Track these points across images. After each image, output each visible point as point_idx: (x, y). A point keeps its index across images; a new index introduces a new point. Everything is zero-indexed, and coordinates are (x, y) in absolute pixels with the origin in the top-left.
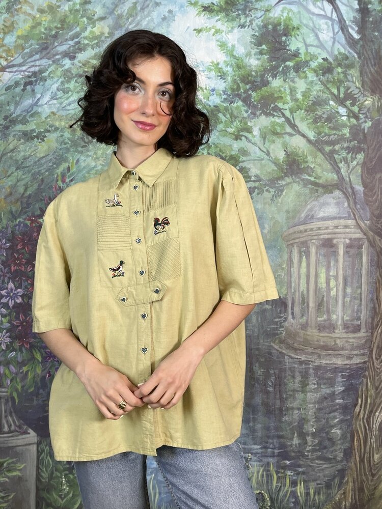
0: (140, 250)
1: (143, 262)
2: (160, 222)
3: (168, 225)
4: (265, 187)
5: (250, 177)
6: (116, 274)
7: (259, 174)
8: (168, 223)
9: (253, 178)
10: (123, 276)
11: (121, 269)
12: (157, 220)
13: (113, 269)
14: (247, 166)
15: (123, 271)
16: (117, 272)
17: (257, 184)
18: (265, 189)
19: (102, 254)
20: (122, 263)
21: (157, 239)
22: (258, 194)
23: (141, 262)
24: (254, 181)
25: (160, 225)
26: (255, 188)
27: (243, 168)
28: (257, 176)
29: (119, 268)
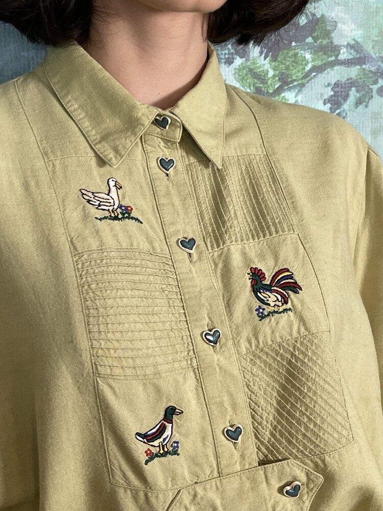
0: (220, 368)
1: (234, 406)
2: (267, 282)
3: (296, 292)
4: (376, 82)
5: (336, 50)
6: (154, 450)
7: (359, 40)
8: (295, 287)
9: (344, 55)
10: (175, 453)
11: (168, 432)
12: (257, 276)
13: (144, 436)
14: (327, 14)
15: (177, 437)
16: (156, 443)
17: (354, 72)
18: (375, 87)
19: (111, 387)
20: (170, 413)
21: (268, 331)
22: (359, 102)
23: (227, 404)
24: (347, 63)
25: (271, 291)
26: (352, 83)
27: (318, 20)
28: (355, 46)
29: (162, 429)
